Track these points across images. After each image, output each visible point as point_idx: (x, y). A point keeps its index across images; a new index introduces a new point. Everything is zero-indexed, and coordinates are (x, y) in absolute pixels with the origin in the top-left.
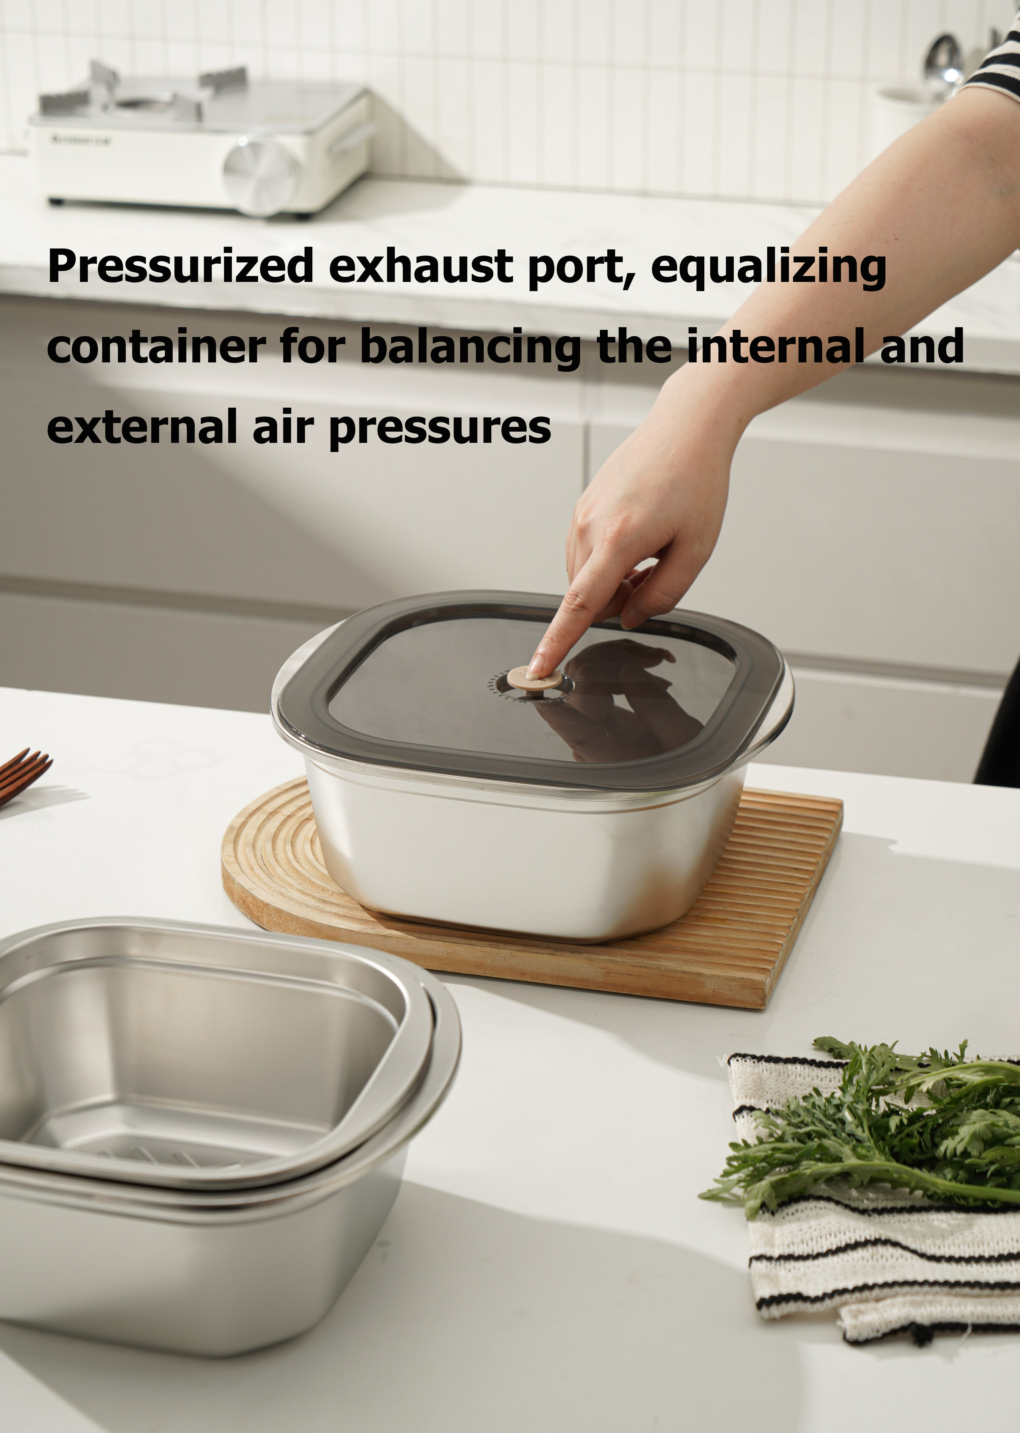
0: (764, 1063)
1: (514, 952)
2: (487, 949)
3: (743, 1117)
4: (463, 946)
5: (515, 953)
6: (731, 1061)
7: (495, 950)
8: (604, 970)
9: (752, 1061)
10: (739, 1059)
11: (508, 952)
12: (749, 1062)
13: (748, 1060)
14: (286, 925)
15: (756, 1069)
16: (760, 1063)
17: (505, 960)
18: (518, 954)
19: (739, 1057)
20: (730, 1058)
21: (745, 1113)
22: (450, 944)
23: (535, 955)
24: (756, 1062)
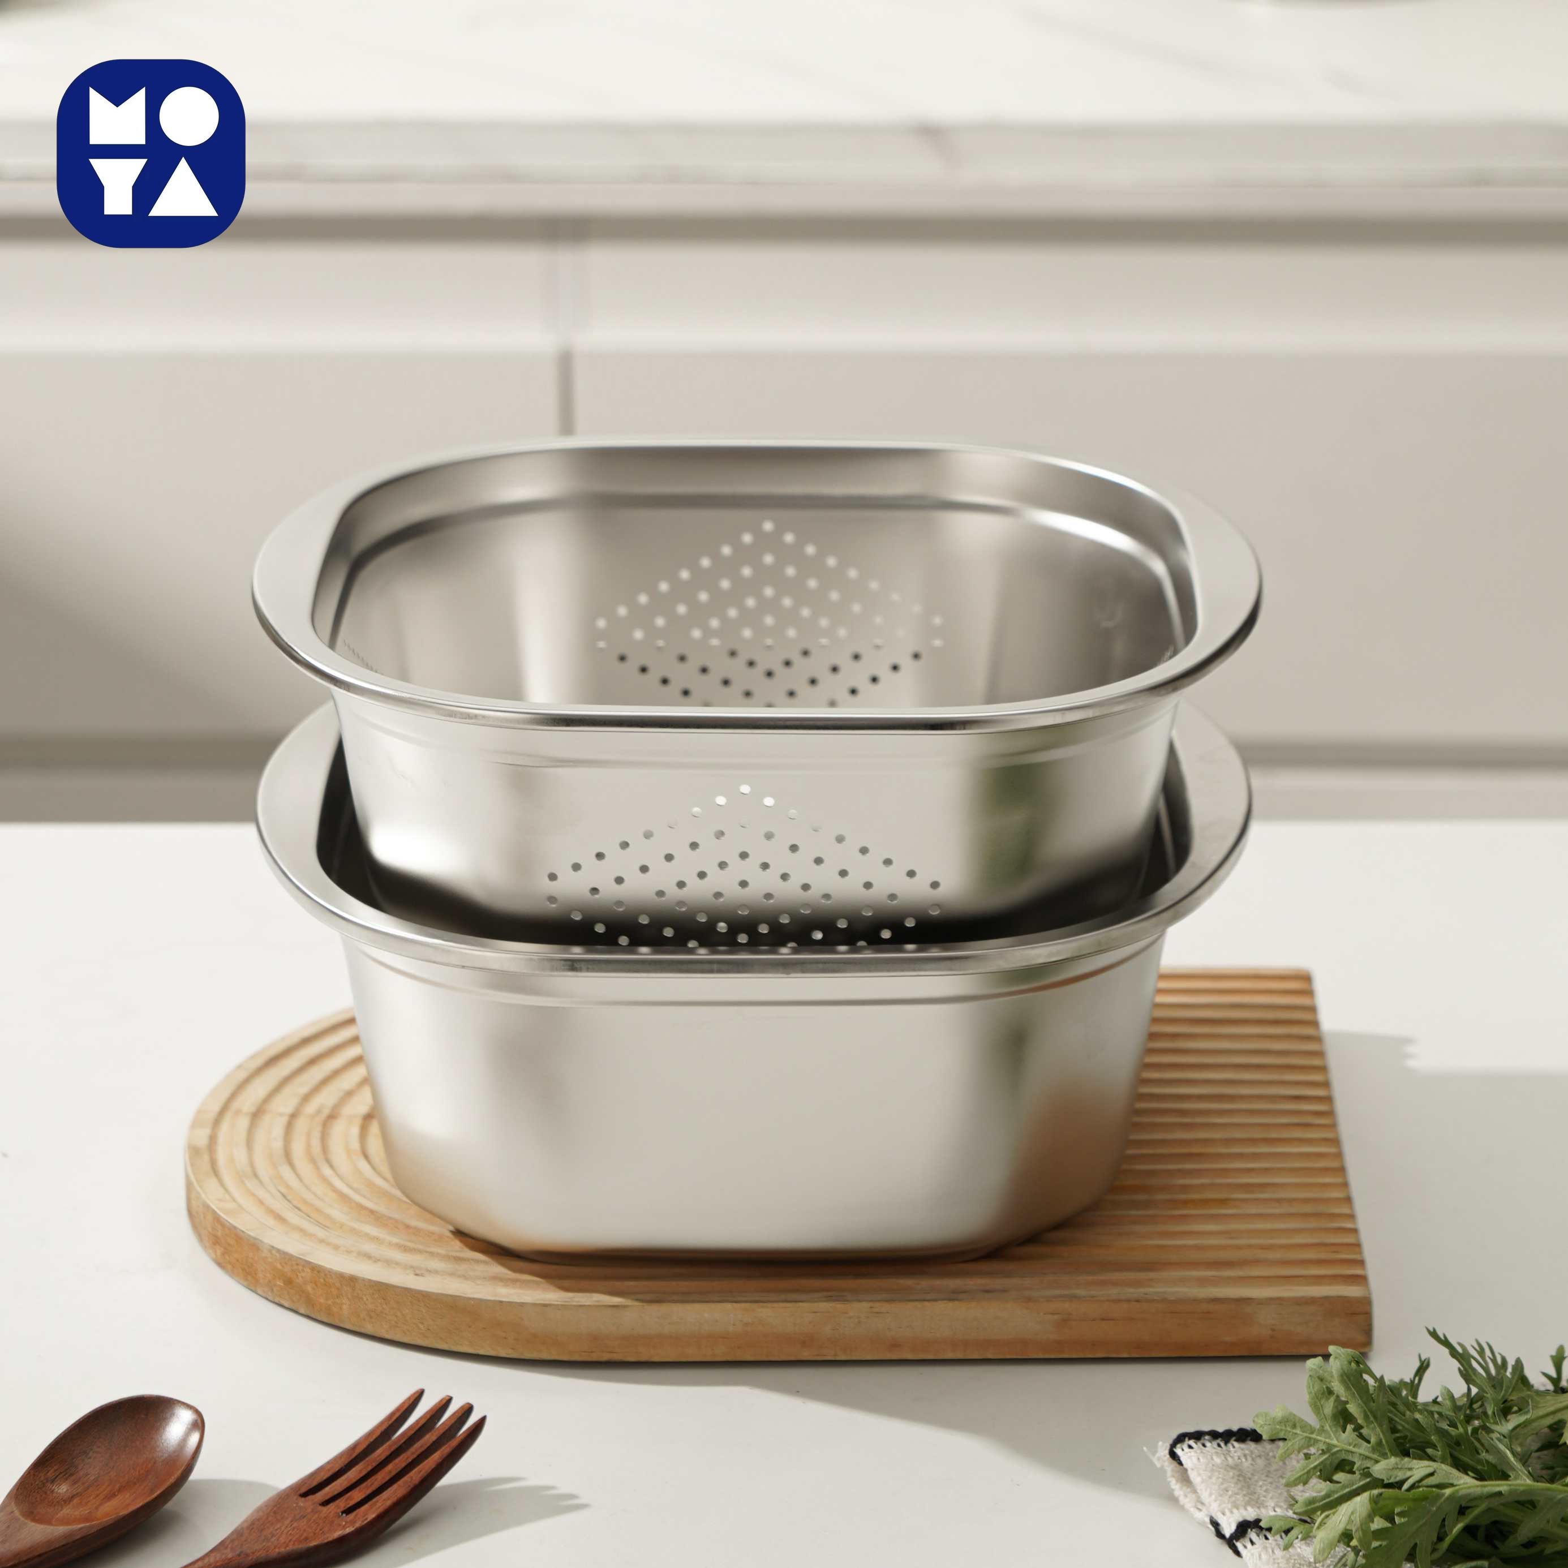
0: (1236, 1444)
1: (877, 1304)
2: (824, 1306)
3: (1252, 1543)
4: (775, 1305)
5: (879, 1306)
6: (1178, 1451)
7: (840, 1306)
8: (1056, 1317)
9: (1215, 1443)
10: (1192, 1442)
11: (865, 1305)
12: (1211, 1446)
13: (1208, 1444)
14: (399, 1314)
15: (1229, 1459)
16: (1230, 1445)
17: (859, 1322)
18: (885, 1307)
19: (1190, 1439)
20: (1174, 1445)
21: (1252, 1534)
22: (748, 1305)
23: (919, 1304)
24: (1222, 1444)
